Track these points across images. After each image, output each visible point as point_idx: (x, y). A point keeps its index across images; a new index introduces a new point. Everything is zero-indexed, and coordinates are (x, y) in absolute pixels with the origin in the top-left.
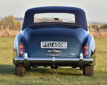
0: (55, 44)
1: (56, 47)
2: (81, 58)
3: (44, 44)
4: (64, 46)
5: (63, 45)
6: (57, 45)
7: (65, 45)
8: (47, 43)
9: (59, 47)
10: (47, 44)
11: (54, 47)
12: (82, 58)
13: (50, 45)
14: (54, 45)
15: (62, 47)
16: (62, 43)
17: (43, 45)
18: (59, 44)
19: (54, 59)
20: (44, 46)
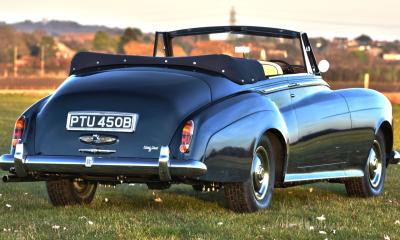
0: (103, 118)
1: (105, 127)
2: (161, 160)
3: (75, 119)
4: (127, 124)
5: (125, 122)
6: (108, 121)
7: (129, 122)
8: (84, 115)
9: (114, 127)
10: (83, 118)
11: (100, 126)
12: (166, 160)
13: (91, 123)
14: (101, 122)
15: (122, 127)
16: (123, 117)
17: (73, 122)
18: (114, 120)
19: (89, 162)
20: (75, 125)
